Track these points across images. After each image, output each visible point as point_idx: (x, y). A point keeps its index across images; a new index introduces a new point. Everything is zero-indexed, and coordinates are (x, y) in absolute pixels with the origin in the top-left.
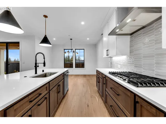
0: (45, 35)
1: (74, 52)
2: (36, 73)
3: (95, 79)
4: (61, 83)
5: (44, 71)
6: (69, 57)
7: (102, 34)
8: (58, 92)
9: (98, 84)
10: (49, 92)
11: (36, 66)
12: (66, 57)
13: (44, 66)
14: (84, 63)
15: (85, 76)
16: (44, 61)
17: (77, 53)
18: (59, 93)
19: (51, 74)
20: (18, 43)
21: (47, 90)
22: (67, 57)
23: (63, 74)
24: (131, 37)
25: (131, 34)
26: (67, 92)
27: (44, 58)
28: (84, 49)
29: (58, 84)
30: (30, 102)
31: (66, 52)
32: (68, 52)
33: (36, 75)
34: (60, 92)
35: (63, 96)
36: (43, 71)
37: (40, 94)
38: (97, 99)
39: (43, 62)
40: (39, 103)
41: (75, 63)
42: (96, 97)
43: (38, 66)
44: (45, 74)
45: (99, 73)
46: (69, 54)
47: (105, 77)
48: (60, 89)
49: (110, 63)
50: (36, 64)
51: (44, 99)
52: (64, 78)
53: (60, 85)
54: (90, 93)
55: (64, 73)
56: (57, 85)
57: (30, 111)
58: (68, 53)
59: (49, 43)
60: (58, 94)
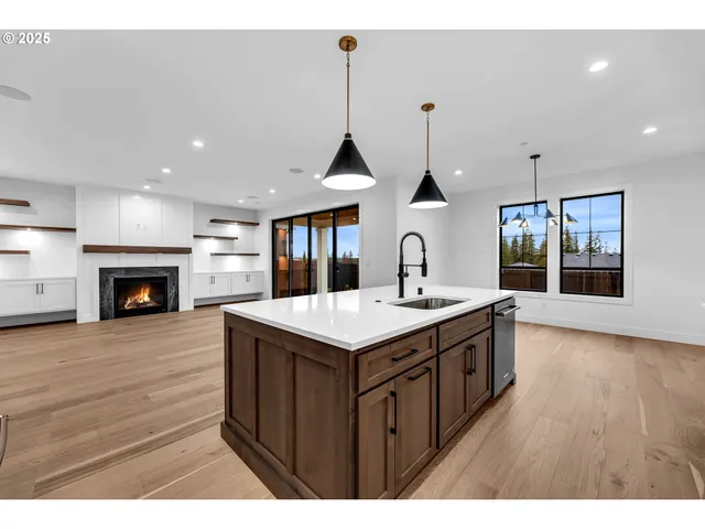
0: (428, 172)
1: (549, 215)
2: (401, 295)
4: (480, 342)
5: (424, 292)
6: (528, 238)
8: (469, 372)
10: (437, 356)
11: (402, 275)
12: (515, 242)
13: (424, 274)
14: (622, 269)
16: (424, 260)
17: (570, 219)
18: (470, 374)
19: (444, 303)
20: (356, 207)
21: (431, 347)
22: (520, 240)
23: (489, 310)
26: (510, 391)
27: (424, 251)
28: (622, 193)
29: (468, 342)
30: (393, 359)
31: (509, 221)
32: (518, 217)
33: (402, 301)
34: (474, 371)
35: (489, 393)
36: (420, 291)
37: (414, 351)
39: (421, 262)
40: (413, 374)
41: (562, 268)
42: (693, 468)
43: (407, 275)
44: (427, 301)
46: (524, 224)
48: (474, 359)
50: (401, 266)
51: (423, 370)
52: (493, 327)
53: (474, 346)
54: (645, 432)
55: (492, 305)
56: (465, 344)
57: (392, 383)
58: (518, 222)
59: (438, 197)
60: (468, 377)
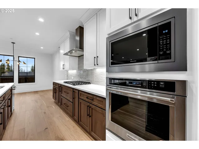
3: (51, 93)
7: (59, 47)
9: (55, 94)
14: (34, 76)
15: (36, 92)
17: (24, 63)
23: (11, 88)
24: (78, 59)
25: (79, 57)
28: (35, 58)
38: (54, 107)
42: (53, 106)
45: (56, 84)
47: (61, 86)
49: (66, 75)
52: (12, 93)
54: (46, 105)
